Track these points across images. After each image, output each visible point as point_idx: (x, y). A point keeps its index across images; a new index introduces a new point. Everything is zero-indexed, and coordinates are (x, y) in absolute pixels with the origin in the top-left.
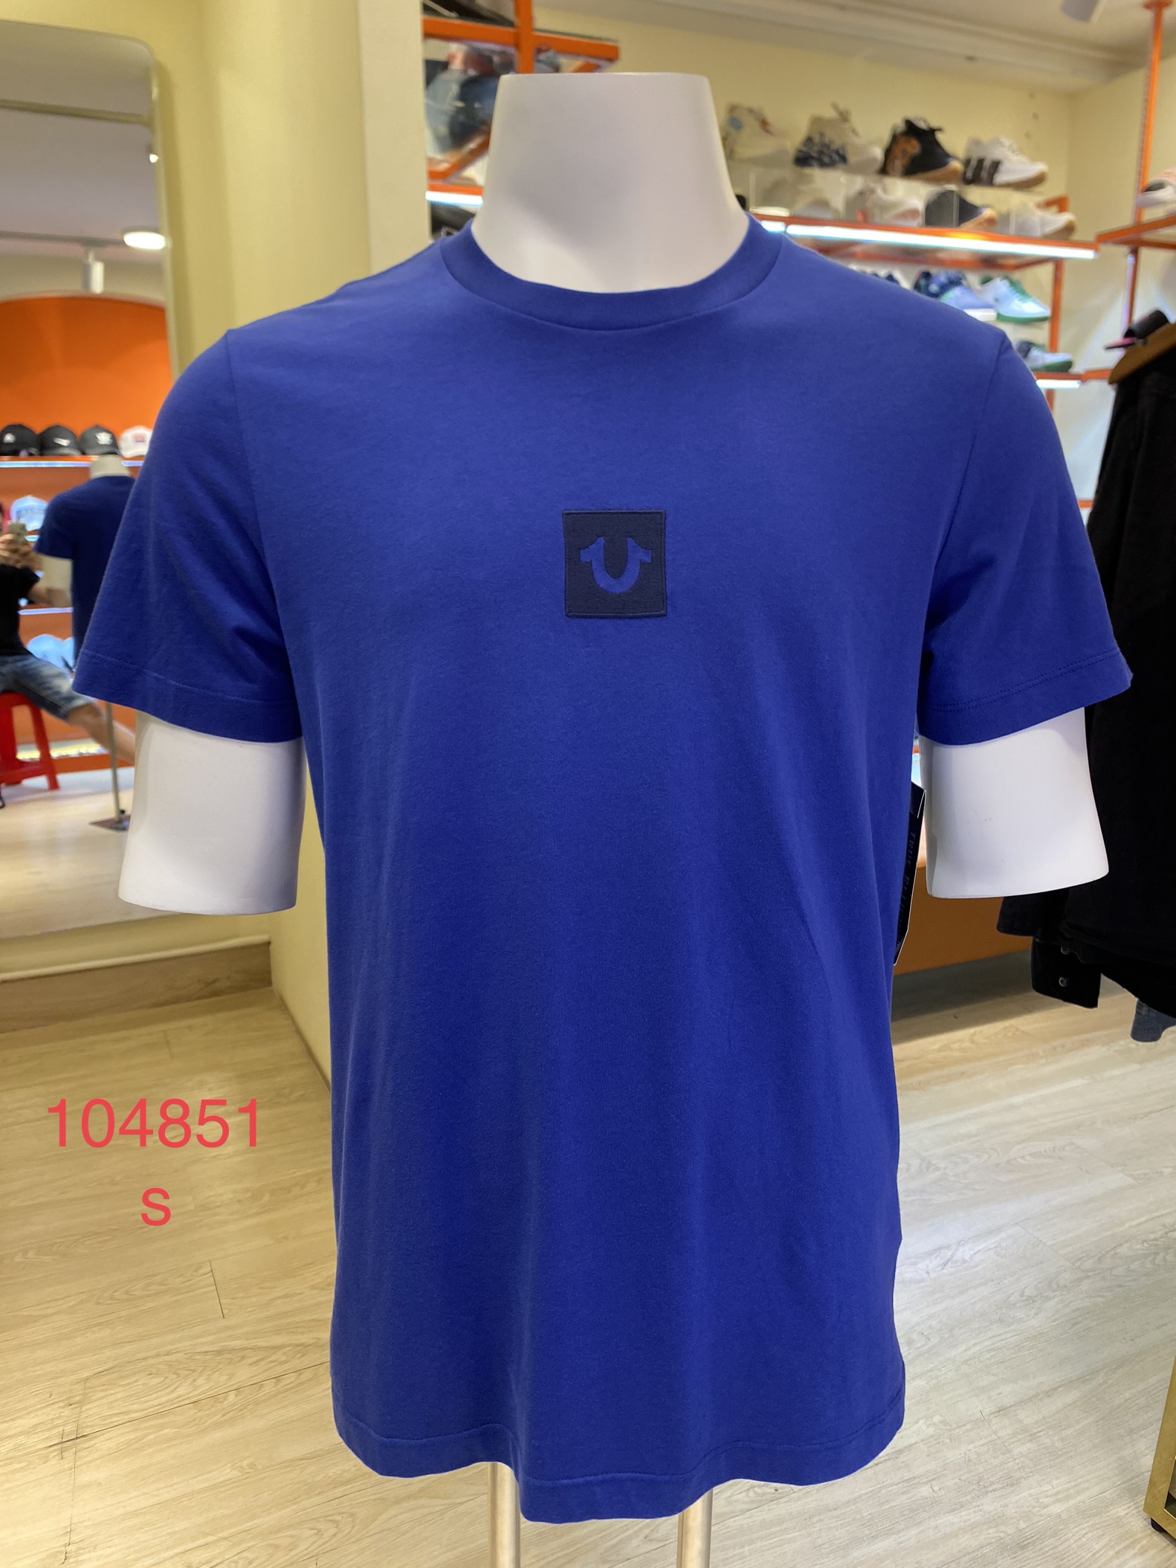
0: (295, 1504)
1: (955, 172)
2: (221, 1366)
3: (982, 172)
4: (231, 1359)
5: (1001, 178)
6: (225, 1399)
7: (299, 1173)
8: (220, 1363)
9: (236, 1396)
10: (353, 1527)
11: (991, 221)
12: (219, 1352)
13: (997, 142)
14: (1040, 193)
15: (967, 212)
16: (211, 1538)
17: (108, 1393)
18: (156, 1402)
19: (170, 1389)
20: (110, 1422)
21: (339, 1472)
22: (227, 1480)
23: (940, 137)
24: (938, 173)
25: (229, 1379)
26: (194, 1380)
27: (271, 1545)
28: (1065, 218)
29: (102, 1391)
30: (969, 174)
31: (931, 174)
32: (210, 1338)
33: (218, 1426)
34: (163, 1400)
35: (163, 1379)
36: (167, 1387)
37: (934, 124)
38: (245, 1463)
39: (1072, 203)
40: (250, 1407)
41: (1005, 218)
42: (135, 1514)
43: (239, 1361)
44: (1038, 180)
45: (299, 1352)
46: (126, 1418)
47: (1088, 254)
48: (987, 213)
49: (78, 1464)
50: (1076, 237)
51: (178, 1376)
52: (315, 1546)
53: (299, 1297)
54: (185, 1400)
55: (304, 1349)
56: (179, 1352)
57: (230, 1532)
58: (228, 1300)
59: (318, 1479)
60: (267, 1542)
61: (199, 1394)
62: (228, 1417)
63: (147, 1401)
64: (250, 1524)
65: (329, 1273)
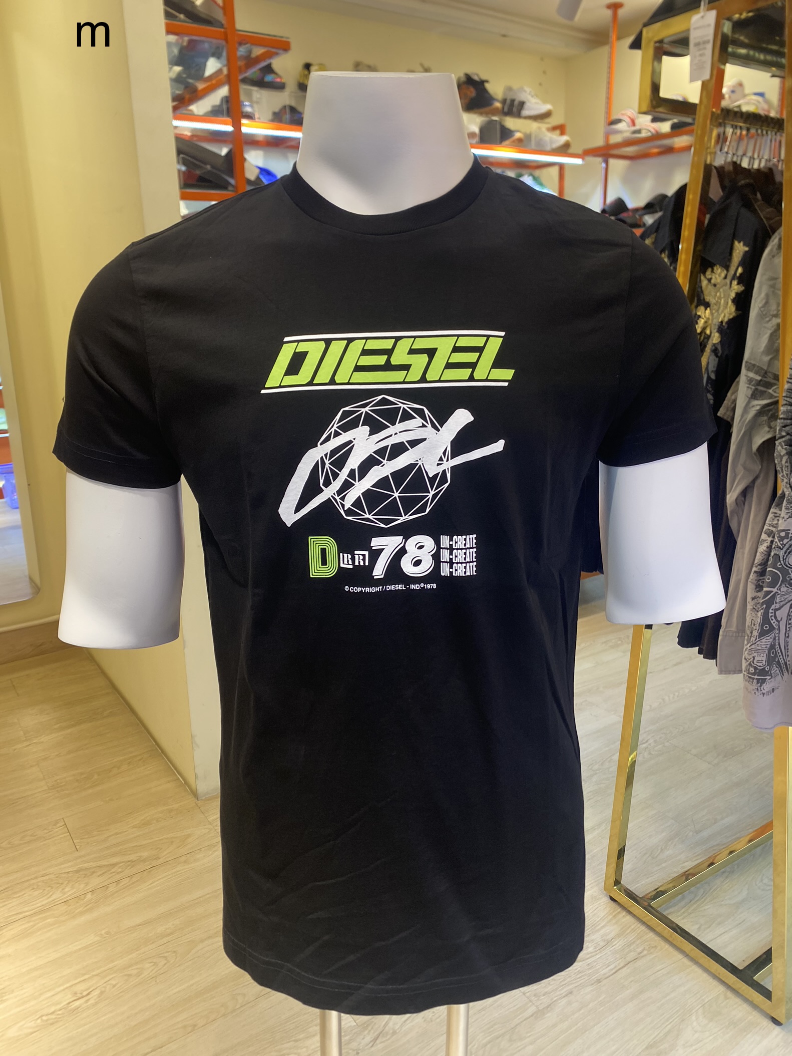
0: (137, 951)
1: (497, 109)
2: (80, 879)
3: (514, 108)
4: (86, 874)
5: (525, 112)
6: (85, 898)
7: (115, 760)
8: (78, 878)
9: (92, 895)
10: (176, 958)
11: (520, 140)
12: (77, 871)
13: (521, 89)
14: (548, 123)
15: (505, 135)
16: (86, 977)
17: (6, 903)
18: (39, 905)
19: (48, 896)
20: (11, 920)
21: (164, 929)
22: (93, 943)
23: (487, 85)
24: (487, 109)
25: (86, 886)
26: (63, 889)
27: (125, 975)
28: (564, 139)
30: (506, 109)
31: (482, 110)
32: (70, 864)
33: (82, 913)
34: (45, 902)
35: (41, 891)
36: (45, 896)
37: (484, 78)
38: (103, 932)
39: (568, 129)
40: (101, 900)
41: (528, 137)
42: (36, 969)
43: (91, 875)
44: (547, 115)
45: (129, 865)
46: (21, 916)
47: (579, 161)
48: (518, 135)
50: (571, 151)
51: (52, 888)
52: (154, 972)
53: (125, 833)
54: (59, 901)
55: (132, 863)
56: (50, 874)
57: (98, 971)
58: (78, 841)
59: (151, 935)
60: (123, 974)
61: (68, 897)
62: (88, 907)
63: (33, 905)
64: (111, 965)
65: (143, 818)
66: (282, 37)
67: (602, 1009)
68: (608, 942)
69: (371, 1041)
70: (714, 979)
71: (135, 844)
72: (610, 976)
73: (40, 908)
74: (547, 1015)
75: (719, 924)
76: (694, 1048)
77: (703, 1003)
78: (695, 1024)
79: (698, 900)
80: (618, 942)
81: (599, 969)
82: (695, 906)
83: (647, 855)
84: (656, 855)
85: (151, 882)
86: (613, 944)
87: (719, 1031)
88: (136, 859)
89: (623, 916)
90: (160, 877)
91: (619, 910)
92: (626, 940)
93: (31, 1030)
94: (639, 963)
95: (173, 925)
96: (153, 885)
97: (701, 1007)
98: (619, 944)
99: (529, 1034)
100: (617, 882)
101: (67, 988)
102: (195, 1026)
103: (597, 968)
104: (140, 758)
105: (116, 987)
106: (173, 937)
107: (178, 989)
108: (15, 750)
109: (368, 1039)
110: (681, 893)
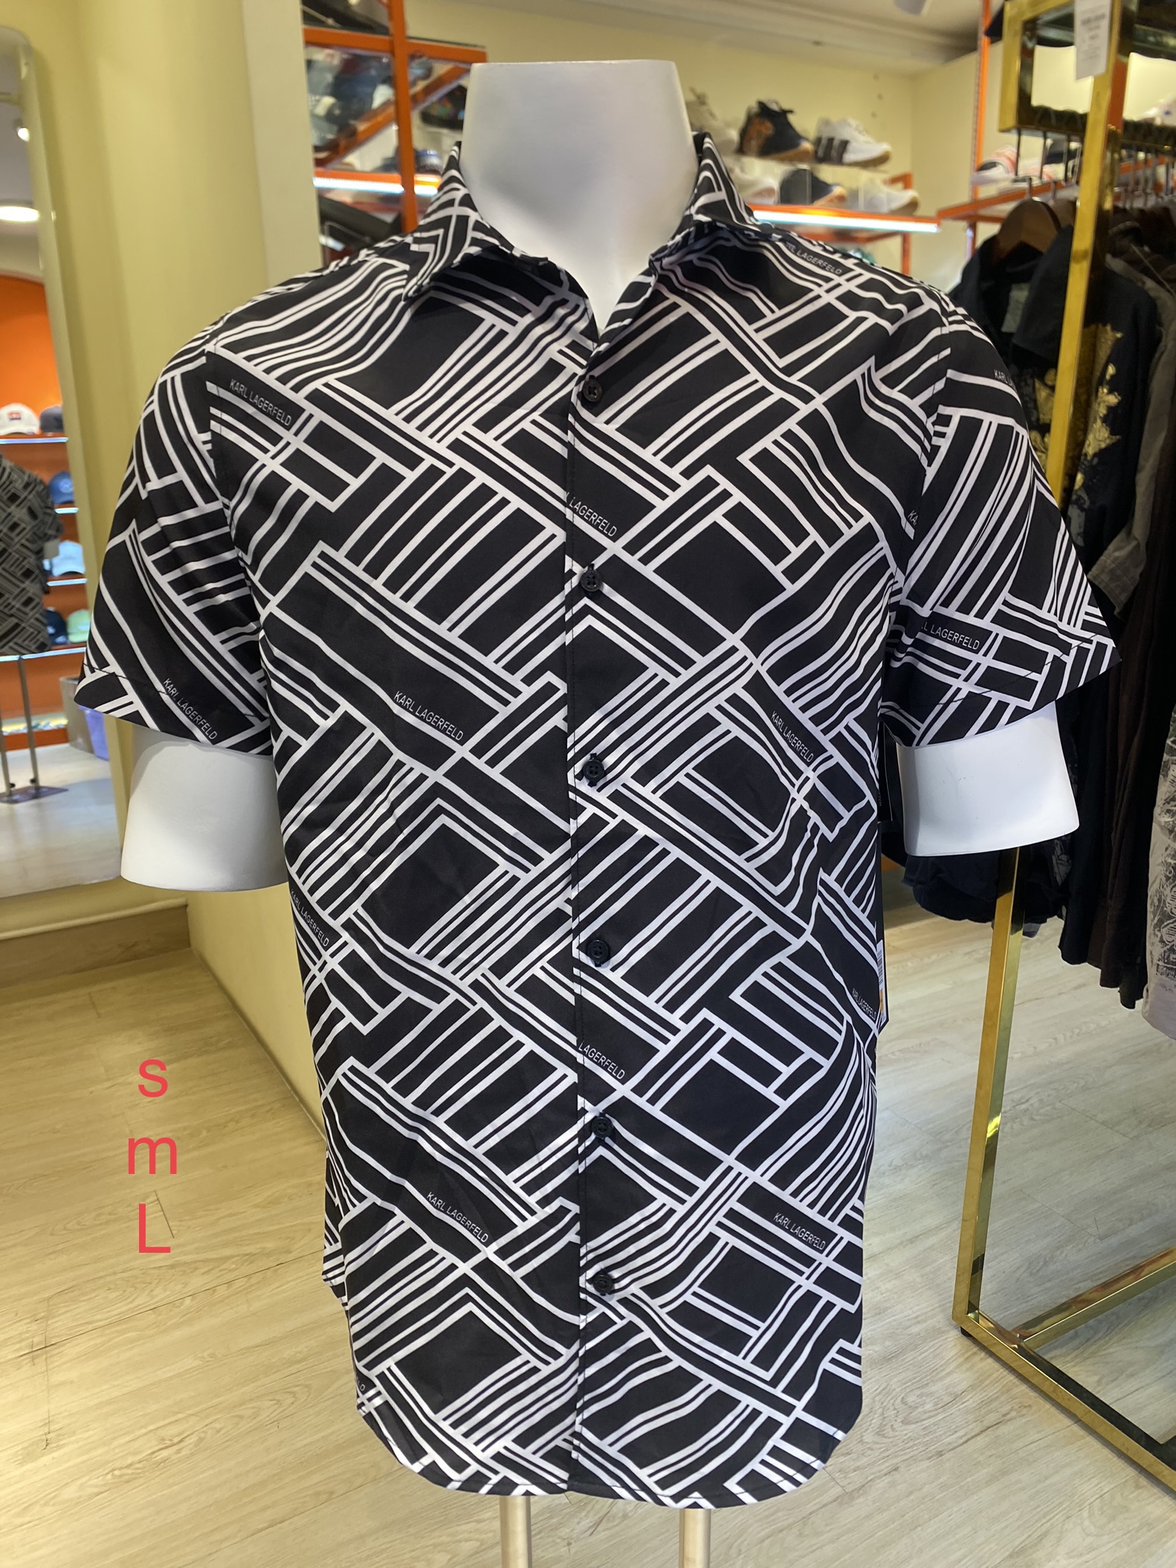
0: (253, 1382)
1: (806, 152)
2: (175, 1278)
3: (832, 151)
4: (185, 1271)
5: (849, 157)
6: (182, 1304)
7: (234, 1110)
8: (174, 1275)
9: (192, 1301)
10: (308, 1396)
11: (841, 199)
12: (173, 1267)
13: (844, 123)
14: (885, 172)
15: (818, 190)
16: (180, 1416)
17: (71, 1308)
18: (116, 1312)
19: (129, 1300)
20: (76, 1332)
21: (293, 1354)
22: (191, 1368)
23: (791, 118)
24: (791, 153)
25: (184, 1287)
26: (152, 1291)
27: (235, 1416)
28: (908, 195)
29: (64, 1306)
30: (820, 153)
31: (784, 155)
33: (177, 1326)
34: (125, 1308)
35: (121, 1292)
36: (126, 1299)
37: (786, 106)
38: (205, 1354)
39: (916, 180)
40: (206, 1308)
41: (854, 194)
42: (109, 1402)
43: (192, 1272)
44: (882, 160)
45: (246, 1261)
46: (90, 1327)
47: (931, 228)
48: (837, 191)
49: (50, 1367)
50: (920, 212)
51: (136, 1288)
52: (277, 1412)
53: (243, 1215)
54: (144, 1307)
55: (251, 1257)
56: (134, 1269)
57: (197, 1409)
58: (177, 1223)
59: (274, 1361)
60: (232, 1414)
61: (157, 1302)
62: (185, 1318)
63: (108, 1312)
64: (215, 1401)
65: (270, 1193)
66: (475, 46)
67: (942, 1495)
68: (956, 1397)
69: (590, 1528)
70: (1119, 1457)
71: (256, 1231)
72: (956, 1447)
73: (117, 1317)
74: (857, 1501)
75: (1132, 1375)
76: (1084, 1558)
77: (1102, 1493)
78: (1087, 1523)
79: (1099, 1339)
80: (971, 1398)
81: (941, 1435)
82: (1094, 1347)
83: (1023, 1269)
84: (1035, 1271)
85: (277, 1285)
86: (964, 1400)
87: (1125, 1534)
88: (254, 1252)
89: (982, 1359)
90: (290, 1279)
91: (976, 1349)
92: (984, 1394)
93: (96, 1490)
94: (1004, 1430)
95: (307, 1347)
96: (280, 1289)
97: (1098, 1498)
98: (972, 1400)
99: (829, 1528)
100: (973, 1307)
101: (150, 1431)
102: (332, 1493)
103: (937, 1434)
104: (268, 1108)
105: (222, 1432)
106: (306, 1364)
107: (309, 1440)
108: (91, 1093)
109: (586, 1523)
110: (1071, 1329)
